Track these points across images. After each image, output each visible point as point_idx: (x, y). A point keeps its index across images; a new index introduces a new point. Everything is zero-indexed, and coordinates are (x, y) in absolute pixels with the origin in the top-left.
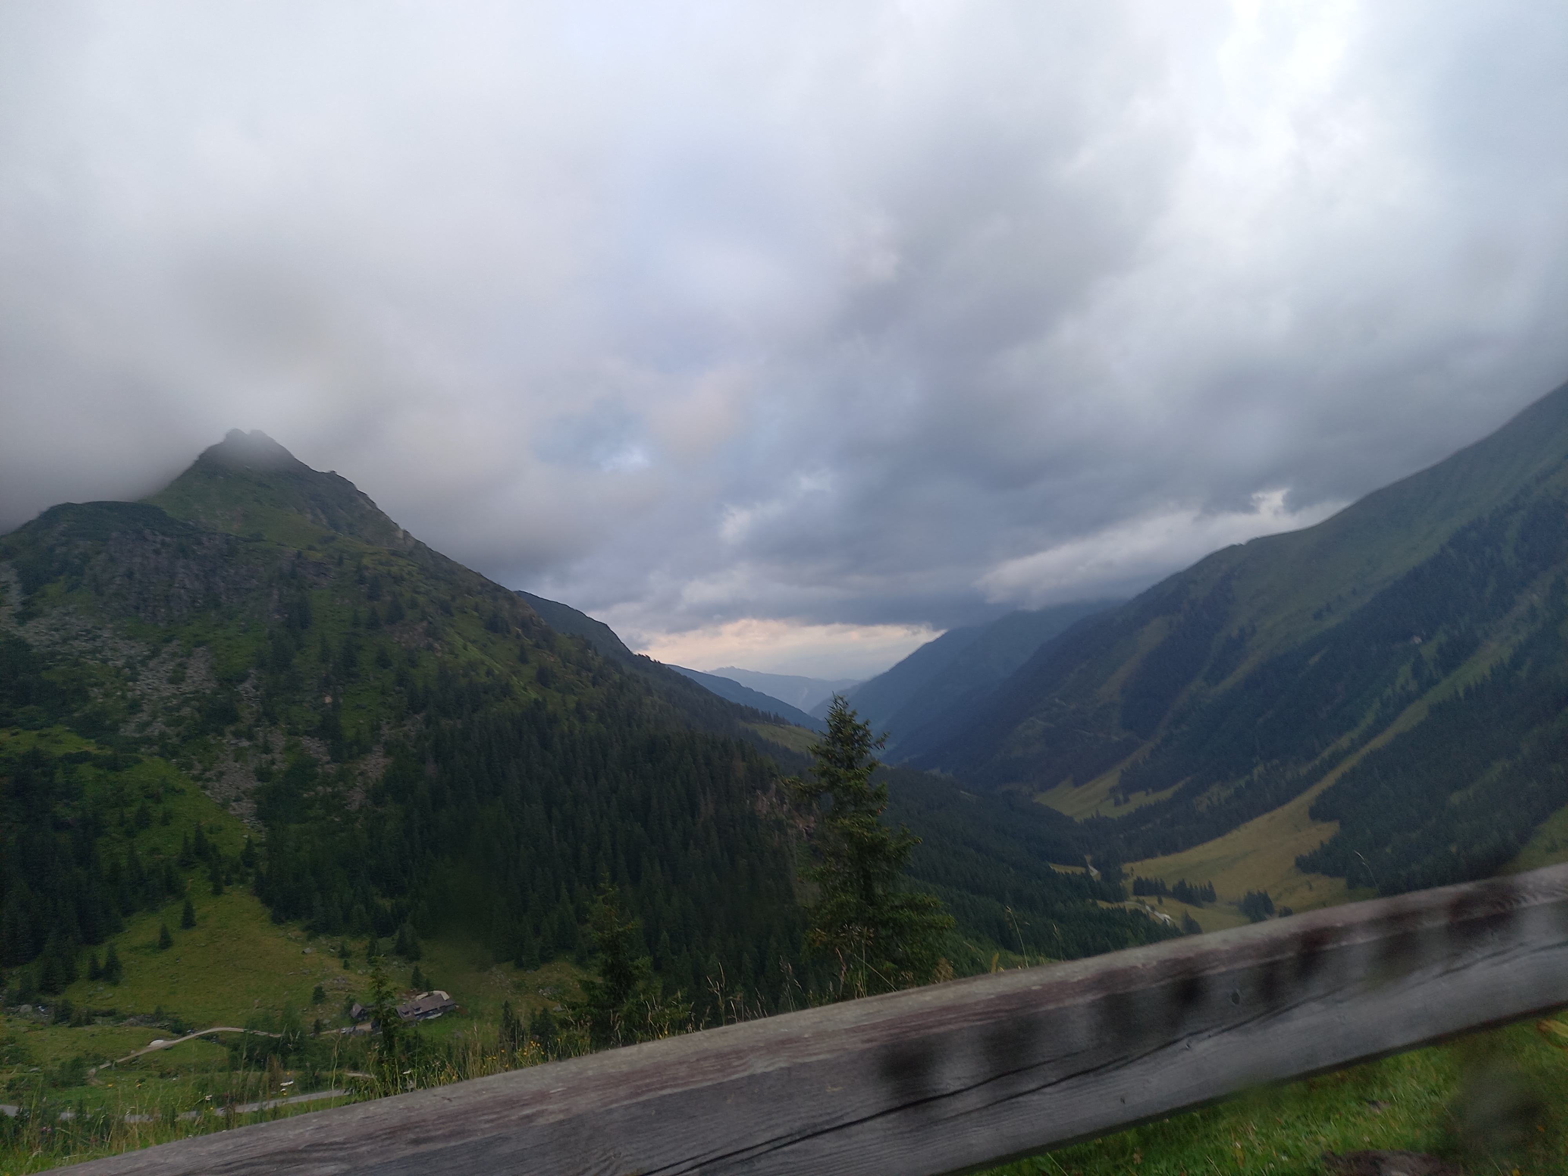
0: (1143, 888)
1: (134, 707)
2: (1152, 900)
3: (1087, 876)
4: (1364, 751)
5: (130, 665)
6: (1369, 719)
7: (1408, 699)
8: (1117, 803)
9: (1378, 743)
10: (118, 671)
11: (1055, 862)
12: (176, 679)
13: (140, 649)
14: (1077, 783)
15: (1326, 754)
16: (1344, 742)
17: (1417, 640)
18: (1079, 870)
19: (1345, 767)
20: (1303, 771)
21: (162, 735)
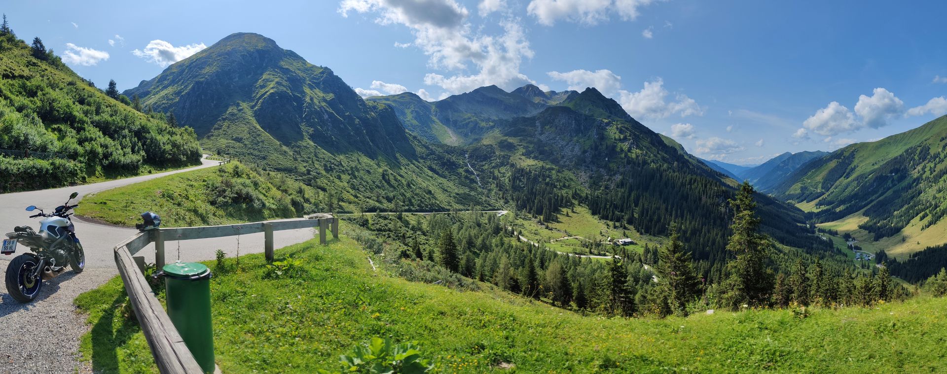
0: (821, 230)
1: (563, 157)
2: (822, 234)
3: (806, 227)
4: (877, 200)
5: (562, 147)
6: (880, 192)
7: (889, 189)
8: (817, 208)
9: (881, 198)
10: (560, 148)
11: (798, 223)
12: (572, 151)
13: (564, 143)
14: (807, 202)
15: (869, 200)
16: (874, 197)
17: (894, 174)
18: (804, 225)
19: (873, 204)
20: (863, 204)
21: (569, 165)
